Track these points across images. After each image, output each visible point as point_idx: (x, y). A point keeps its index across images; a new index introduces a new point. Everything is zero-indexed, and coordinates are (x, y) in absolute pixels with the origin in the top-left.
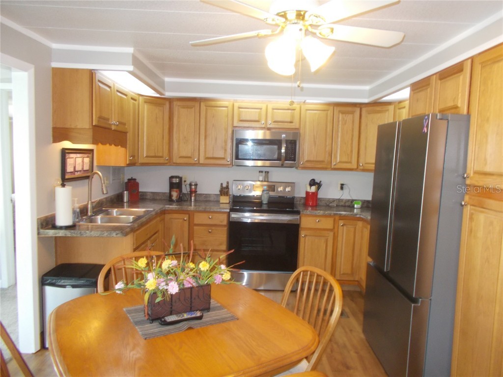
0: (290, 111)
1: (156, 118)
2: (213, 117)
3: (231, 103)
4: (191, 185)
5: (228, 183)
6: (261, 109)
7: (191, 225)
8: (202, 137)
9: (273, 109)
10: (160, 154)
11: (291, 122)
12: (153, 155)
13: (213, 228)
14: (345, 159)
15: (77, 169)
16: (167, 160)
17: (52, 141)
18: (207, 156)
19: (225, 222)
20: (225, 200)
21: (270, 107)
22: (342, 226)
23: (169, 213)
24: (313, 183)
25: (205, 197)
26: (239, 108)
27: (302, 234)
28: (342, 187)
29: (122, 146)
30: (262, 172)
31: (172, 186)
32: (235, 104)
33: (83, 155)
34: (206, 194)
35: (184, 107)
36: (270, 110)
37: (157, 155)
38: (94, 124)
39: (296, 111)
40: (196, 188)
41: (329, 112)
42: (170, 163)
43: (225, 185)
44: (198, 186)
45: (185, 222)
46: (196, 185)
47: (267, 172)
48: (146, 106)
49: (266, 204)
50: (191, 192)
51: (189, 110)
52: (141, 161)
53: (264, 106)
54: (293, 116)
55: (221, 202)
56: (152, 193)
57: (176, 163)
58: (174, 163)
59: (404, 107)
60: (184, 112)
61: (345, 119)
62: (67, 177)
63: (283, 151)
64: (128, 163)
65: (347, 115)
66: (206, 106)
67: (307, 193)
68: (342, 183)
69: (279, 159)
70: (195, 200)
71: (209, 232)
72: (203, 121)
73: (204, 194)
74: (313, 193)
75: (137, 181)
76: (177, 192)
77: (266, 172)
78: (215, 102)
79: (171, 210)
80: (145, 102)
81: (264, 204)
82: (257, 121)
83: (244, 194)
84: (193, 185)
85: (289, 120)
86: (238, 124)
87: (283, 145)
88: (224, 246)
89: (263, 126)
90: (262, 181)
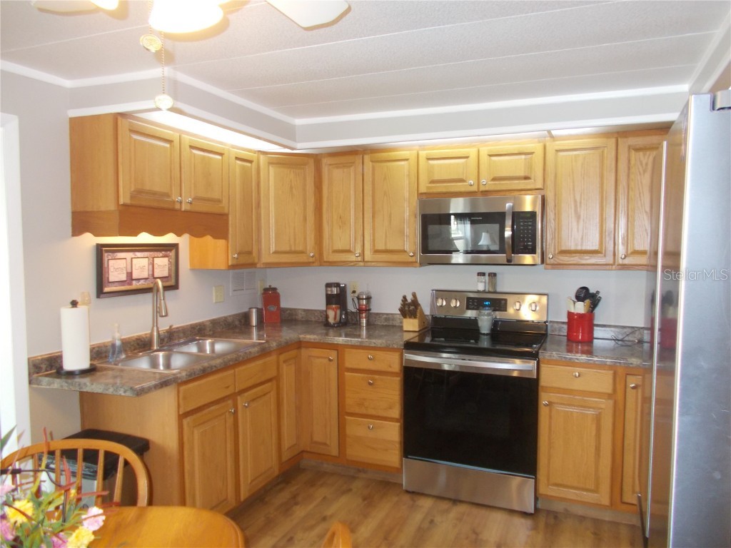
0: (523, 157)
1: (291, 188)
2: (385, 179)
3: (415, 152)
4: (359, 298)
5: (414, 295)
6: (467, 157)
7: (341, 369)
8: (368, 215)
9: (490, 156)
10: (300, 248)
11: (526, 178)
12: (287, 249)
13: (377, 377)
15: (135, 276)
16: (312, 257)
17: (71, 234)
18: (376, 248)
19: (396, 368)
20: (411, 325)
21: (484, 151)
22: (633, 388)
23: (307, 347)
24: (584, 294)
26: (428, 159)
27: (544, 399)
29: (216, 237)
30: (483, 274)
31: (330, 299)
32: (421, 153)
33: (151, 253)
34: (387, 314)
35: (337, 166)
36: (484, 158)
37: (293, 249)
38: (121, 202)
39: (535, 155)
40: (368, 304)
41: (607, 150)
42: (320, 261)
43: (409, 299)
44: (373, 301)
45: (331, 363)
46: (368, 299)
47: (493, 275)
48: (272, 170)
49: (487, 334)
50: (360, 310)
51: (345, 170)
52: (266, 258)
53: (472, 152)
54: (530, 166)
55: (405, 329)
56: (305, 310)
57: (329, 262)
58: (325, 262)
60: (338, 173)
61: (644, 162)
62: (106, 290)
63: (508, 233)
64: (230, 264)
65: (648, 153)
66: (372, 161)
67: (570, 315)
69: (502, 251)
70: (368, 324)
71: (370, 384)
72: (368, 188)
73: (383, 314)
74: (580, 316)
75: (278, 291)
76: (336, 310)
77: (490, 274)
78: (390, 153)
79: (308, 342)
80: (270, 163)
81: (484, 334)
82: (462, 181)
83: (451, 315)
84: (363, 299)
85: (522, 174)
86: (428, 188)
87: (508, 222)
88: (396, 412)
89: (474, 188)
90: (484, 292)
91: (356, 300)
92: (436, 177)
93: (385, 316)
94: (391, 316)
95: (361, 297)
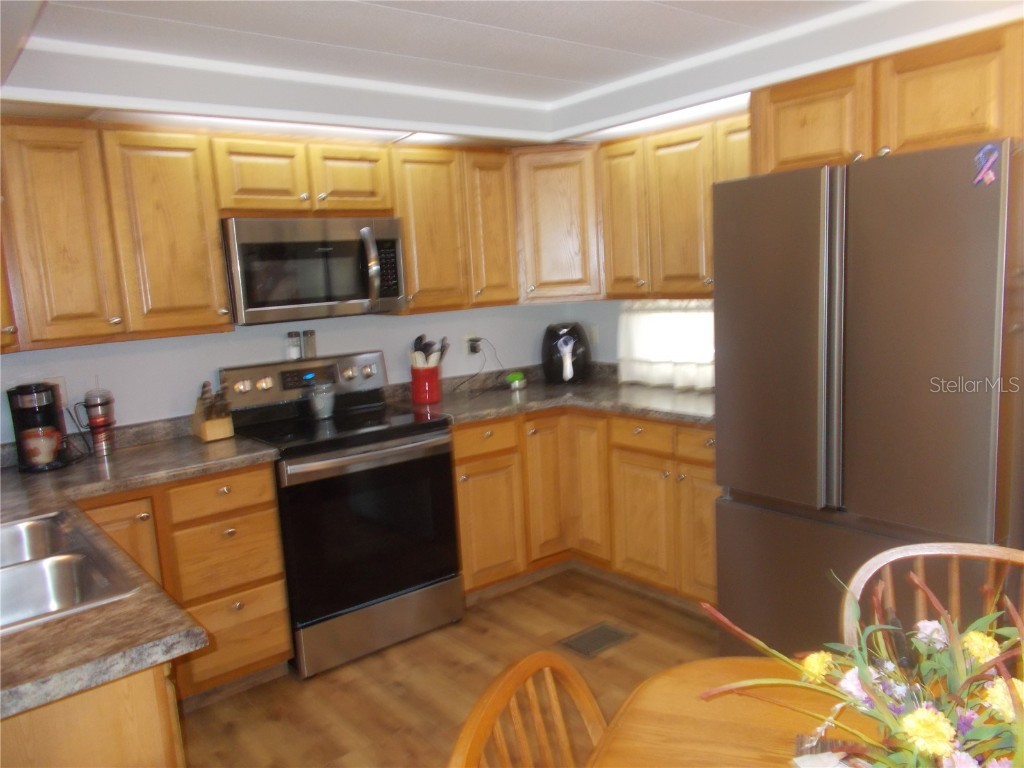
0: (365, 164)
3: (204, 139)
4: (89, 406)
6: (291, 157)
9: (326, 158)
11: (372, 194)
13: (237, 520)
14: (496, 280)
19: (269, 495)
21: (316, 150)
22: (533, 434)
24: (422, 346)
25: (138, 435)
26: (232, 153)
27: (460, 473)
28: (474, 348)
30: (297, 334)
31: (25, 419)
32: (215, 140)
36: (316, 161)
39: (380, 162)
40: (108, 414)
41: (453, 165)
42: (17, 341)
45: (143, 524)
46: (107, 403)
47: (309, 334)
49: (329, 419)
50: (94, 429)
53: (299, 149)
54: (374, 176)
55: (208, 437)
59: (632, 153)
61: (488, 183)
63: (373, 269)
65: (490, 173)
66: (123, 146)
67: (413, 371)
68: (473, 336)
69: (363, 294)
71: (228, 535)
74: (430, 371)
76: (47, 435)
79: (87, 499)
81: (325, 419)
82: (286, 192)
83: (264, 401)
84: (96, 406)
85: (367, 187)
86: (236, 200)
87: (373, 253)
88: (274, 564)
89: (306, 206)
90: (299, 360)
91: (82, 411)
92: (249, 184)
93: (136, 429)
94: (145, 427)
95: (93, 403)
